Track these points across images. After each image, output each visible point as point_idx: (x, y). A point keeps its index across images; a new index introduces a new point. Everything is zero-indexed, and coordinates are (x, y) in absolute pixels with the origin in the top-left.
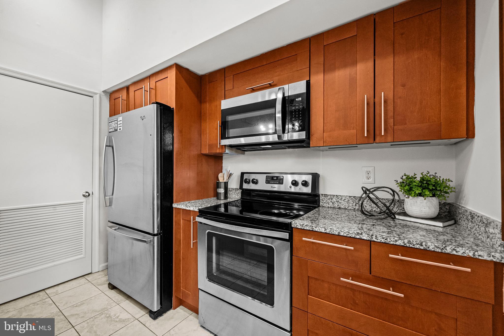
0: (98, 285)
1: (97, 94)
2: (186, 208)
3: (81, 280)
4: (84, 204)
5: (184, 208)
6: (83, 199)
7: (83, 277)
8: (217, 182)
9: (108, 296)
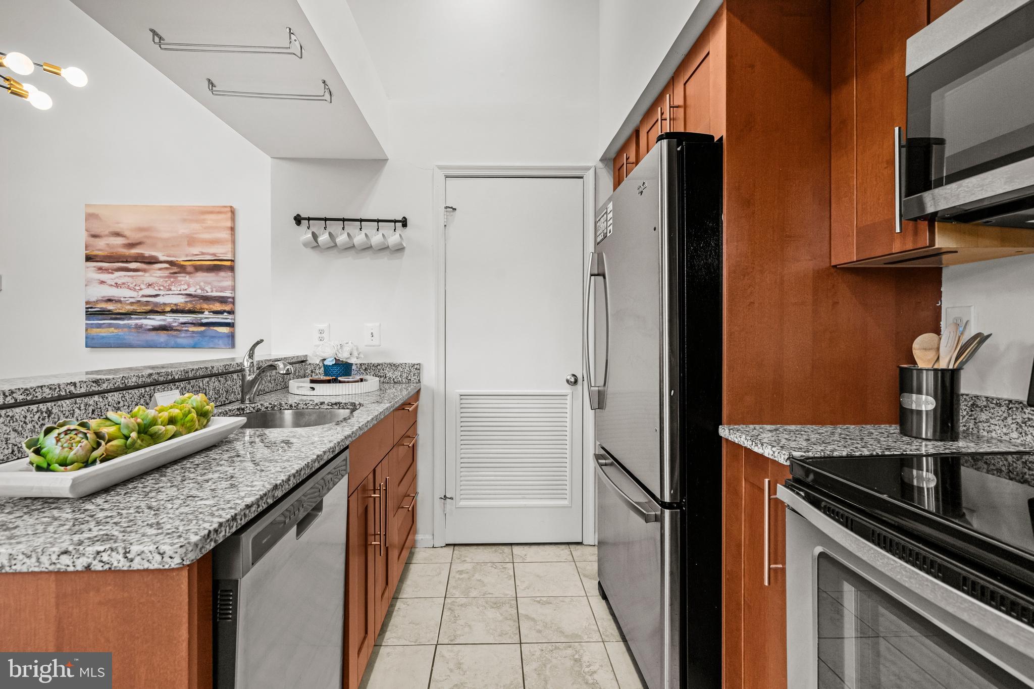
0: (585, 576)
1: (590, 169)
2: (753, 447)
3: (563, 550)
4: (569, 398)
5: (748, 444)
6: (567, 389)
7: (567, 546)
8: (902, 369)
9: (592, 612)
